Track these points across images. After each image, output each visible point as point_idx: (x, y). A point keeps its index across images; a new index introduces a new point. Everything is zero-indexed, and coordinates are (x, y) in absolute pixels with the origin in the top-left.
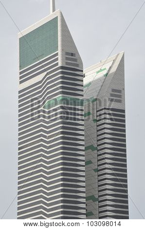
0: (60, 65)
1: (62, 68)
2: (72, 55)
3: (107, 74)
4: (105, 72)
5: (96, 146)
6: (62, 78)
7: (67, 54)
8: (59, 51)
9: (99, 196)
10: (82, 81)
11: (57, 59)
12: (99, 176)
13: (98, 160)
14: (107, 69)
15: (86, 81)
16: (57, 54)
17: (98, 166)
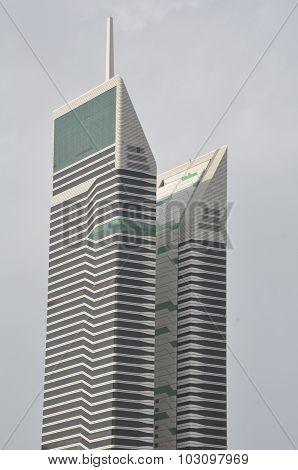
0: (117, 167)
1: (120, 171)
2: (139, 150)
3: (198, 182)
4: (195, 179)
5: (175, 303)
6: (120, 188)
7: (130, 148)
8: (117, 144)
9: (179, 387)
10: (154, 194)
11: (113, 157)
12: (179, 353)
13: (179, 327)
14: (200, 173)
15: (161, 194)
16: (113, 149)
17: (179, 336)
